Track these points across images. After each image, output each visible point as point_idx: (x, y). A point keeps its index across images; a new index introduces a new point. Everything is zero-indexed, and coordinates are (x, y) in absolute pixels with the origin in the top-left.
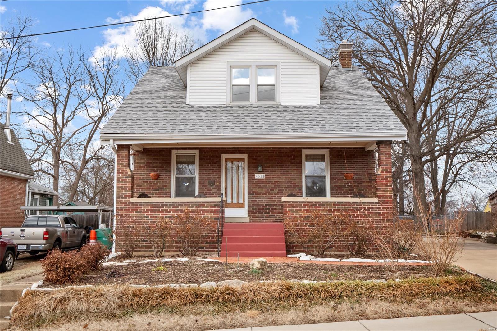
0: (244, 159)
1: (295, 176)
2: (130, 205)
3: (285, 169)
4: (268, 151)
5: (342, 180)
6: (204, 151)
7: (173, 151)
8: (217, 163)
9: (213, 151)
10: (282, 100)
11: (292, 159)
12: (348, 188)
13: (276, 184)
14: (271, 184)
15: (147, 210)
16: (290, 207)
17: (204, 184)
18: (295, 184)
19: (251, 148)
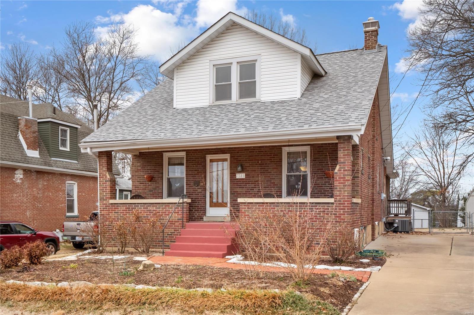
0: (227, 159)
1: (274, 175)
2: (109, 206)
3: (265, 168)
4: (249, 150)
5: (323, 178)
6: (190, 152)
7: (164, 154)
8: (201, 164)
9: (198, 152)
10: (261, 96)
11: (271, 157)
13: (255, 183)
14: (251, 183)
16: (245, 208)
17: (190, 184)
18: (274, 183)
19: (232, 148)
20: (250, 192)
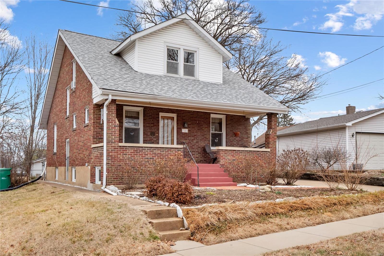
0: (174, 117)
1: (206, 132)
2: (118, 148)
3: (200, 127)
4: (190, 113)
5: (233, 136)
6: (147, 109)
7: (124, 107)
8: (156, 119)
9: (154, 110)
10: (200, 77)
11: (204, 120)
12: (236, 142)
13: (195, 137)
14: (192, 137)
15: (131, 153)
16: (223, 153)
17: (147, 134)
18: (206, 137)
19: (179, 110)
20: (191, 142)
